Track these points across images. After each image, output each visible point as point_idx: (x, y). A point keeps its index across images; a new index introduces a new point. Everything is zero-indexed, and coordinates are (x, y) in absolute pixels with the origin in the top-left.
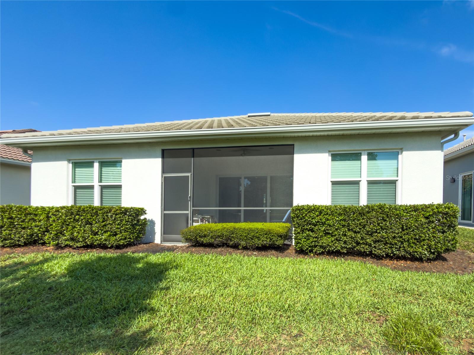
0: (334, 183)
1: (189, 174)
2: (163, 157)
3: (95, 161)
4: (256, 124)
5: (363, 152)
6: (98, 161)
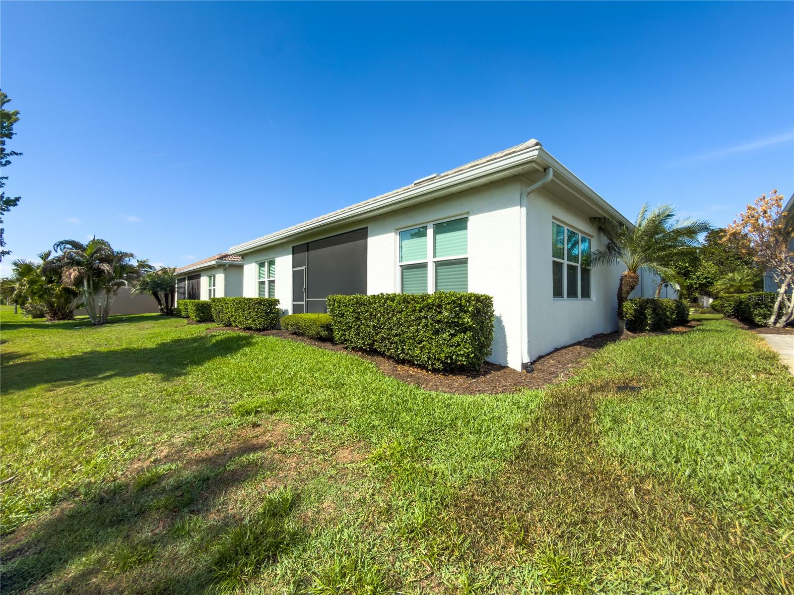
0: (404, 267)
1: (303, 268)
2: (293, 254)
3: (266, 261)
5: (428, 225)
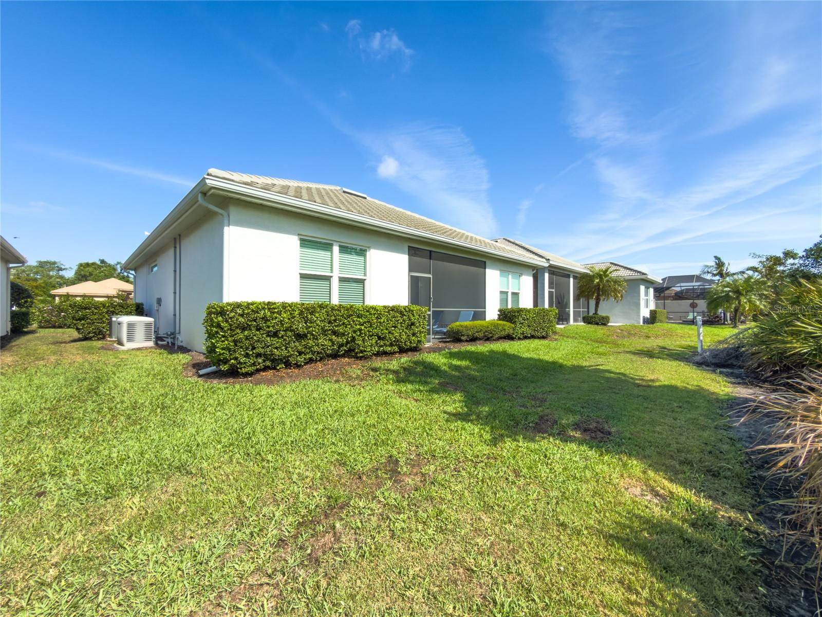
3: (335, 243)
5: (510, 273)
6: (338, 244)
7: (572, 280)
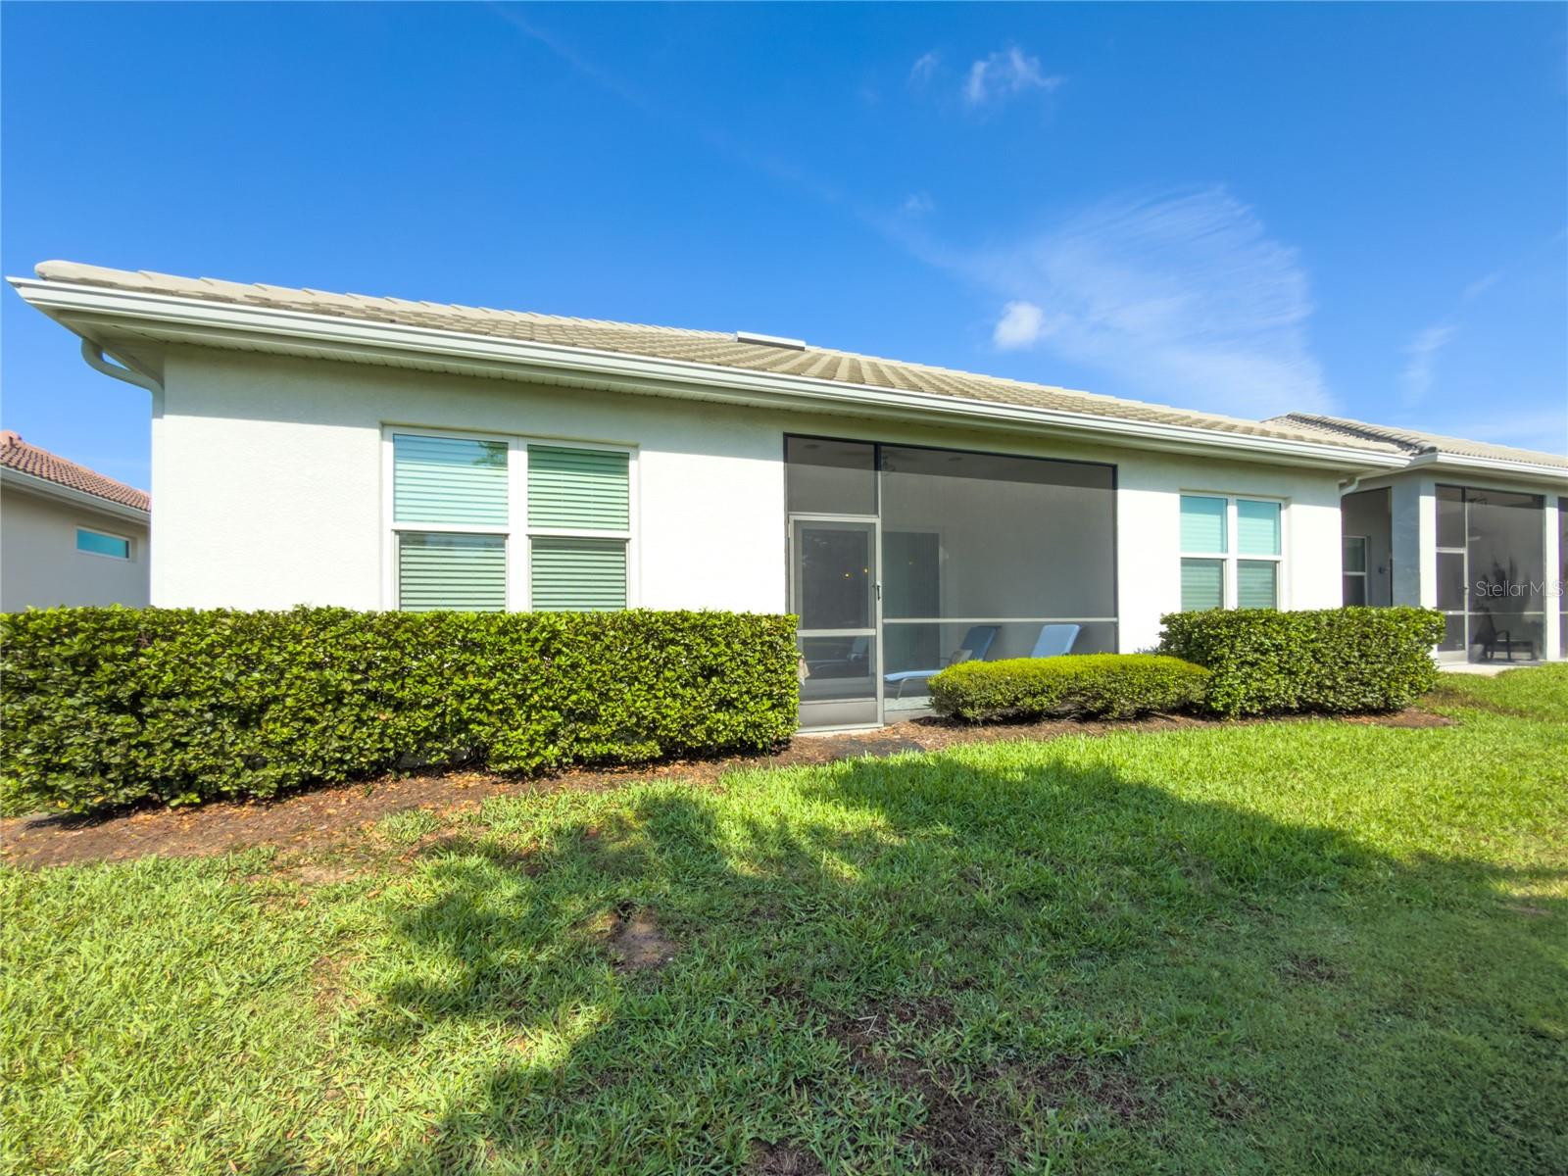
0: (1186, 562)
3: (512, 442)
4: (952, 391)
5: (1230, 498)
6: (524, 443)
7: (1552, 515)
